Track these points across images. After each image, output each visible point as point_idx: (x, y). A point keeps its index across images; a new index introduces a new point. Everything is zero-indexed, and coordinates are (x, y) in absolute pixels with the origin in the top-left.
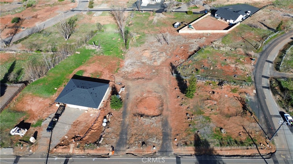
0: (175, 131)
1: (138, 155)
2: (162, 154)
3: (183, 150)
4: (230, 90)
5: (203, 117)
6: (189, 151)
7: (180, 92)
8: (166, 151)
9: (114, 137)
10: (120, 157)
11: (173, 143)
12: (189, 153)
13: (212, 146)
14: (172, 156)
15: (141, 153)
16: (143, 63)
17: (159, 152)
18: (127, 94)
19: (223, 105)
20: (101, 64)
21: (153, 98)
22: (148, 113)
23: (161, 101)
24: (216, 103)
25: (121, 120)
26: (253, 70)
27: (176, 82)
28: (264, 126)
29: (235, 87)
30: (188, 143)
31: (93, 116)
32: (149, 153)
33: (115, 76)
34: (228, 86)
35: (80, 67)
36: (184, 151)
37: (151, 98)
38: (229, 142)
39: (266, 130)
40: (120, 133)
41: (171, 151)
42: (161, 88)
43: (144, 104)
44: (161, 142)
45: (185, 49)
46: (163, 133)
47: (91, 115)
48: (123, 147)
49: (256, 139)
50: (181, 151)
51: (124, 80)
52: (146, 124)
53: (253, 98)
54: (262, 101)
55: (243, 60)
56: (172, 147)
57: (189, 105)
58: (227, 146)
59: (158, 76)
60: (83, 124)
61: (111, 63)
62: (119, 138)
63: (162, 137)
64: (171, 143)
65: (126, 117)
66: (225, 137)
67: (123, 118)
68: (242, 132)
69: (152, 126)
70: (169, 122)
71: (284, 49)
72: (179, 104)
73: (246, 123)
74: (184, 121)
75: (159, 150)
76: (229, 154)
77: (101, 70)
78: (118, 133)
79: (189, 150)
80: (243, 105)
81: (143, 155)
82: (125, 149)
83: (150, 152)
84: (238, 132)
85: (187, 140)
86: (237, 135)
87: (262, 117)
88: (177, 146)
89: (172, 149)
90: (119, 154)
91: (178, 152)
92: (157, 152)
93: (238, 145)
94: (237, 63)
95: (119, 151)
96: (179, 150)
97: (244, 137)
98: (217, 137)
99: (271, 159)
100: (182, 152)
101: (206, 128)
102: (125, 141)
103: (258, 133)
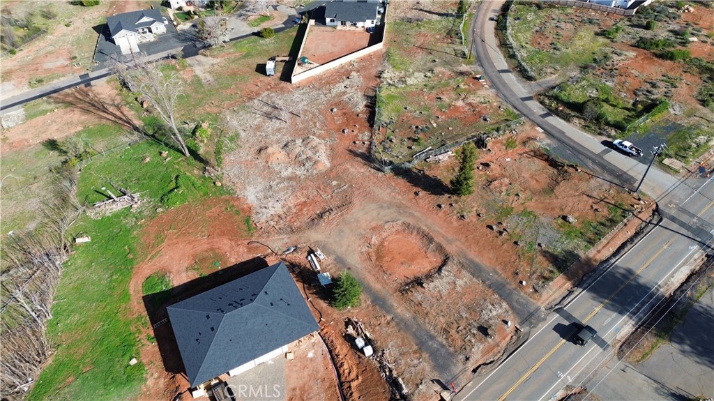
0: (504, 269)
1: (496, 358)
2: (531, 323)
3: (551, 292)
4: (504, 148)
5: (519, 215)
6: (560, 287)
7: (433, 196)
8: (531, 315)
9: (416, 362)
10: (472, 388)
11: (526, 293)
12: (564, 291)
13: (581, 254)
14: (548, 314)
15: (496, 350)
16: (289, 179)
17: (522, 323)
18: (335, 260)
19: (521, 178)
20: (189, 233)
21: (397, 237)
22: (422, 270)
23: (415, 233)
24: (507, 181)
25: (389, 318)
26: (497, 95)
27: (401, 182)
28: (609, 177)
29: (505, 137)
30: (546, 274)
31: (315, 353)
32: (508, 339)
33: (263, 240)
34: (493, 142)
35: (134, 271)
36: (554, 292)
37: (390, 238)
38: (596, 231)
39: (616, 181)
40: (417, 345)
41: (537, 309)
42: (389, 208)
43: (393, 258)
44: (505, 305)
45: (344, 111)
46: (490, 287)
47: (311, 355)
48: (455, 364)
49: (620, 202)
50: (551, 296)
51: (295, 237)
52: (445, 292)
53: (548, 141)
54: (564, 139)
55: (466, 86)
56: (532, 300)
57: (475, 209)
58: (600, 239)
59: (354, 189)
60: (315, 388)
61: (209, 217)
62: (427, 355)
63: (496, 296)
64: (522, 294)
65: (393, 306)
66: (582, 228)
67: (388, 312)
68: (594, 203)
69: (458, 289)
70: (477, 260)
71: (500, 42)
72: (455, 217)
73: (583, 186)
74: (500, 243)
75: (518, 320)
76: (612, 249)
77: (206, 246)
78: (415, 347)
79: (559, 285)
80: (546, 160)
81: (502, 352)
82: (460, 366)
83: (509, 337)
84: (589, 207)
85: (539, 270)
86: (591, 212)
87: (590, 164)
88: (536, 291)
89: (534, 303)
90: (463, 385)
91: (547, 302)
92: (518, 327)
93: (611, 227)
94: (463, 96)
95: (455, 378)
96: (547, 297)
97: (604, 211)
98: (573, 234)
99: (665, 220)
100: (553, 297)
101: (542, 231)
102: (443, 351)
103: (612, 192)
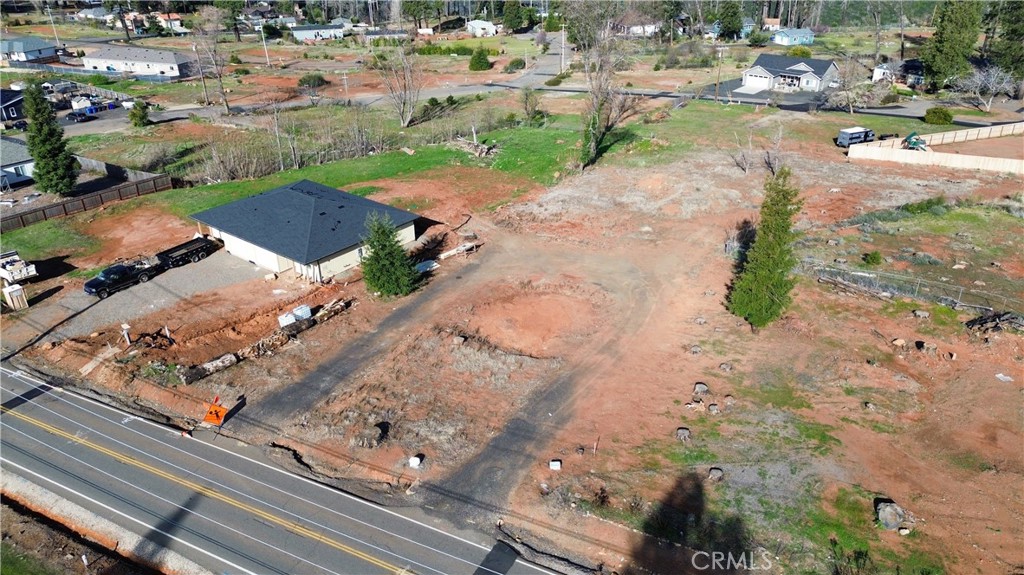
0: (581, 431)
1: (319, 469)
3: (562, 523)
5: (792, 420)
6: (598, 543)
7: (721, 308)
8: (466, 499)
9: (280, 372)
10: (241, 451)
11: (528, 477)
14: (481, 531)
15: (339, 462)
16: (619, 204)
17: (429, 487)
18: (471, 264)
19: (960, 410)
20: (457, 185)
21: (573, 304)
22: (507, 341)
23: (600, 317)
24: (912, 386)
25: (370, 329)
27: (725, 275)
30: (618, 502)
31: (281, 294)
32: (376, 476)
33: (476, 218)
35: (379, 180)
36: (569, 533)
37: (563, 298)
40: (319, 366)
41: (490, 508)
42: (636, 278)
43: (516, 310)
44: (471, 452)
45: (846, 197)
46: (511, 421)
47: (277, 292)
48: (284, 416)
50: (550, 527)
51: (497, 232)
52: (460, 368)
56: (513, 493)
57: (738, 357)
59: (651, 245)
60: (220, 309)
61: (494, 187)
62: (297, 381)
63: (492, 435)
64: (522, 472)
67: (381, 326)
69: (479, 382)
72: (685, 342)
74: (663, 409)
75: (435, 479)
77: (441, 197)
78: (312, 365)
79: (604, 537)
81: (339, 475)
82: (283, 423)
83: (383, 478)
85: (621, 486)
88: (546, 494)
89: (504, 498)
92: (415, 483)
102: (313, 396)
